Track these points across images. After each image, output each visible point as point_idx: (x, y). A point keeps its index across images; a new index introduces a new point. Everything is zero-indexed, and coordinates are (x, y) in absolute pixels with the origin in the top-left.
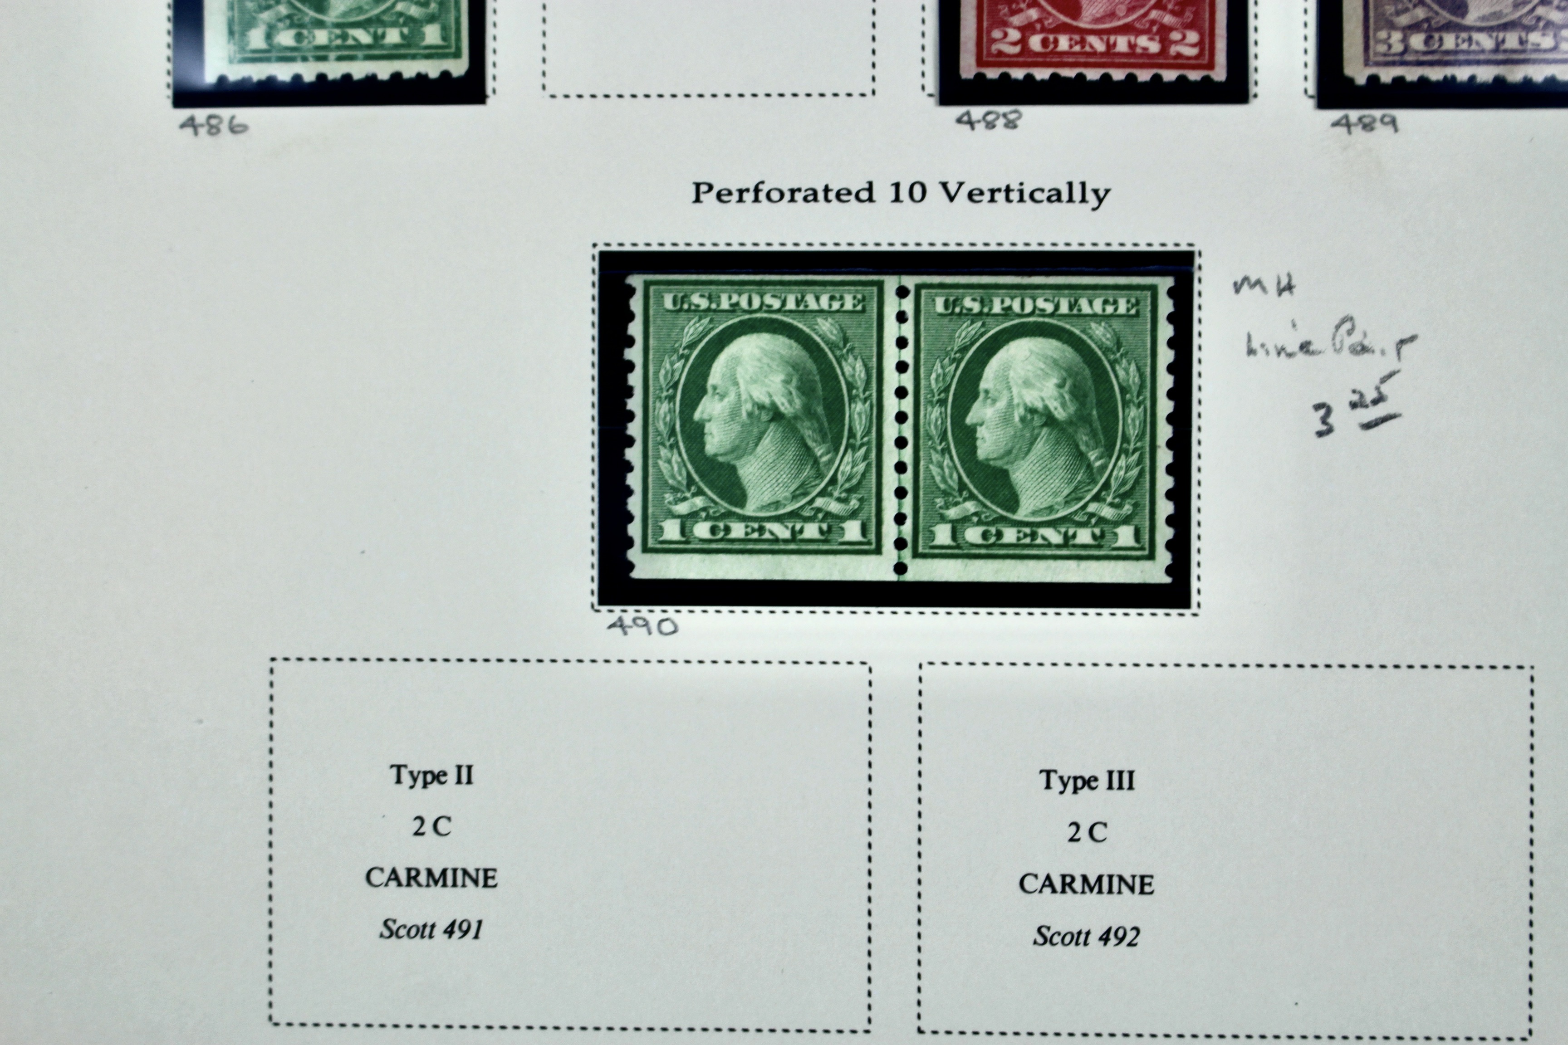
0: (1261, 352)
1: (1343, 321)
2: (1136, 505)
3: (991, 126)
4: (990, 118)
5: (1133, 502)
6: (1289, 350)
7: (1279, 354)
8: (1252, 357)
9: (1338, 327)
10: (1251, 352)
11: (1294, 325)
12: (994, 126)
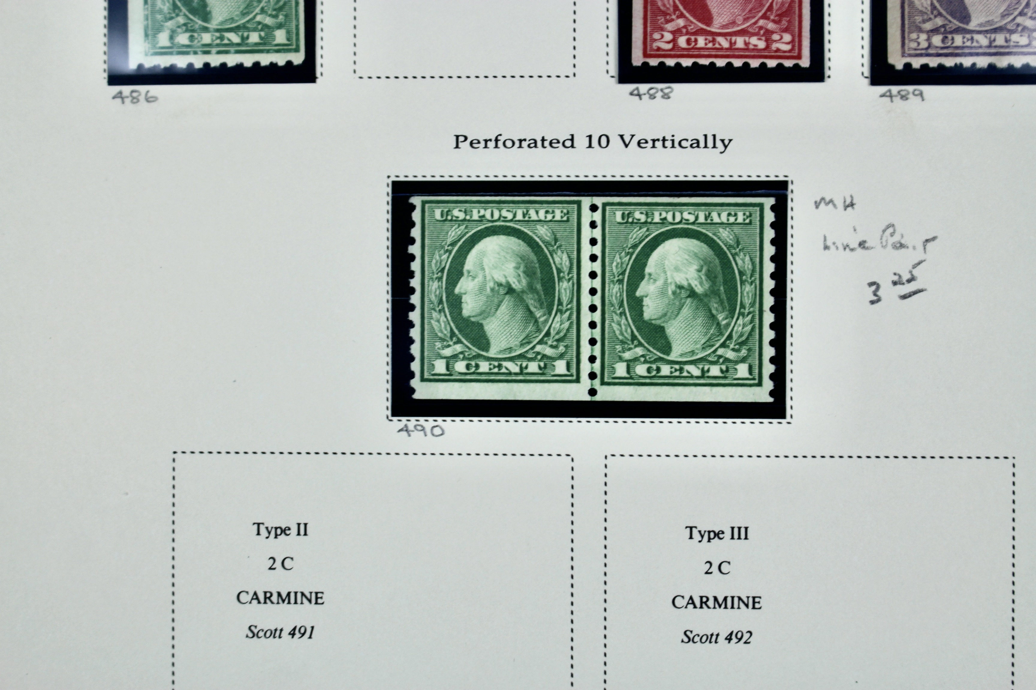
0: (833, 248)
1: (888, 227)
2: (749, 350)
3: (652, 97)
4: (652, 92)
5: (748, 348)
6: (851, 247)
7: (845, 249)
8: (827, 251)
9: (884, 231)
10: (826, 248)
11: (855, 230)
12: (655, 98)
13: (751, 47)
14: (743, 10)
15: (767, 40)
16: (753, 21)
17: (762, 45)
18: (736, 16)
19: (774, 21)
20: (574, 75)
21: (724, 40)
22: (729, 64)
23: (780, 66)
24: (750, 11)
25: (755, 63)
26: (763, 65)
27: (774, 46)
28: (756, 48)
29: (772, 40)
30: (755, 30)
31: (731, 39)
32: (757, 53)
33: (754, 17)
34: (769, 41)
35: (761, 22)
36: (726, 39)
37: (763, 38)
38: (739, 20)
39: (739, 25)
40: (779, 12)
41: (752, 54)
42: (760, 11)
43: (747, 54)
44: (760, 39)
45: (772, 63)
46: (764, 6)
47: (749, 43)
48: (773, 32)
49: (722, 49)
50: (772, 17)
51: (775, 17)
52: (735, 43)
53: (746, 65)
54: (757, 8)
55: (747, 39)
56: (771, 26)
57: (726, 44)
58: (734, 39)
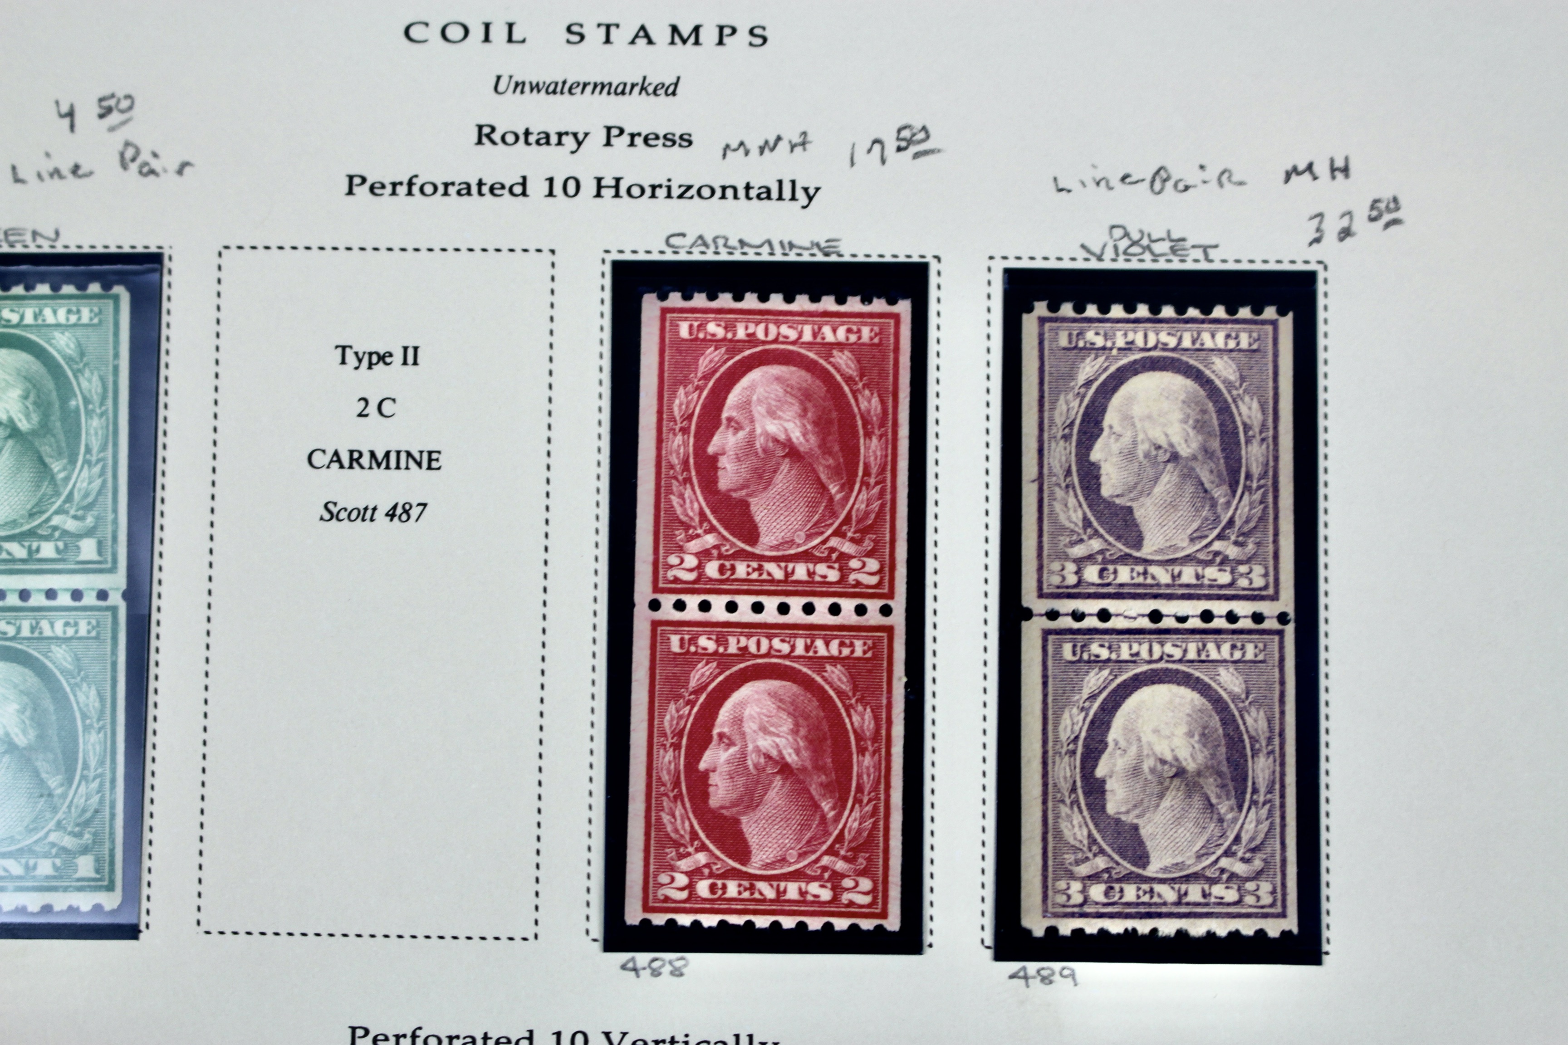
13: (809, 898)
14: (798, 841)
15: (833, 889)
16: (813, 857)
17: (826, 895)
18: (787, 850)
19: (845, 859)
20: (536, 937)
21: (769, 887)
22: (776, 925)
23: (854, 927)
24: (809, 842)
25: (815, 924)
26: (828, 926)
27: (846, 897)
28: (817, 899)
29: (843, 888)
30: (816, 872)
31: (778, 886)
32: (818, 908)
33: (814, 852)
34: (837, 890)
35: (826, 860)
36: (772, 886)
37: (829, 885)
38: (792, 856)
39: (791, 864)
40: (853, 845)
41: (812, 909)
42: (824, 842)
43: (802, 908)
44: (822, 886)
45: (841, 924)
46: (830, 834)
47: (807, 892)
48: (843, 876)
49: (764, 900)
50: (842, 852)
51: (847, 851)
52: (785, 891)
53: (802, 925)
54: (820, 838)
55: (803, 885)
56: (840, 866)
57: (770, 894)
58: (783, 885)
